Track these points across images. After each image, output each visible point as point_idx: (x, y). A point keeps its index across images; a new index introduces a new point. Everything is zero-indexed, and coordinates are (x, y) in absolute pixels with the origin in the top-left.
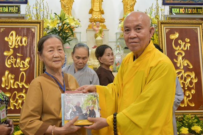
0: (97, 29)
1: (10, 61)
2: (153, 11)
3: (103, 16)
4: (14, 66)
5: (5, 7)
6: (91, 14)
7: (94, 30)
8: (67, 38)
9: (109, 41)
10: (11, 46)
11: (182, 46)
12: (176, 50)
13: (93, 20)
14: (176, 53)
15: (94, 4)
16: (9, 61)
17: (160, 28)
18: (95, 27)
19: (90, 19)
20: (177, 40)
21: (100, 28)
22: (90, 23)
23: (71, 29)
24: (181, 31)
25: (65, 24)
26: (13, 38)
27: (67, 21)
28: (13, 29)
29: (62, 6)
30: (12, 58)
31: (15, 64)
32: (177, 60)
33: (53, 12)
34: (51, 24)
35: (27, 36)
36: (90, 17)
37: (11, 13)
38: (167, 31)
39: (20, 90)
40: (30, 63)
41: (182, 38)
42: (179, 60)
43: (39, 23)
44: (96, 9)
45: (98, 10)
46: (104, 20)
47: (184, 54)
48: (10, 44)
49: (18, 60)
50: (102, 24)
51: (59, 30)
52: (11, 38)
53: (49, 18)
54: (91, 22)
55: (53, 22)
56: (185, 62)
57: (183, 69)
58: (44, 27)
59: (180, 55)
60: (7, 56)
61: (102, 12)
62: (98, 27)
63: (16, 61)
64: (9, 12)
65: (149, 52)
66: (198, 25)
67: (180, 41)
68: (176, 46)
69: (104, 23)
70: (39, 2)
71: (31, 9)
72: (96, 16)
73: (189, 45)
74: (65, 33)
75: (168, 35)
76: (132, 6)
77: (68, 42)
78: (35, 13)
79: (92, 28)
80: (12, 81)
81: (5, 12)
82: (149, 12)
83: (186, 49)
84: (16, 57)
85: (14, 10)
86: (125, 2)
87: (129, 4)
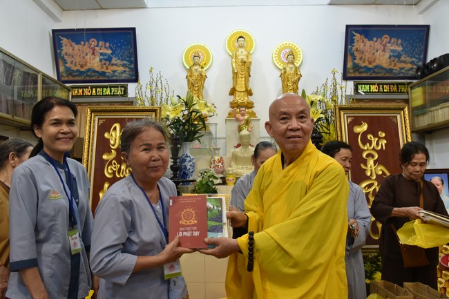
0: (241, 118)
1: (112, 169)
2: (329, 89)
3: (251, 99)
4: (118, 176)
5: (106, 87)
7: (238, 120)
8: (196, 132)
9: (261, 136)
10: (113, 145)
11: (374, 144)
12: (365, 150)
13: (235, 105)
14: (364, 155)
15: (236, 81)
16: (109, 168)
17: (338, 116)
18: (239, 116)
19: (231, 103)
20: (365, 134)
21: (246, 117)
22: (231, 109)
23: (202, 119)
24: (370, 121)
25: (193, 111)
26: (116, 133)
27: (196, 107)
28: (116, 121)
29: (188, 85)
30: (115, 164)
31: (119, 173)
32: (366, 165)
33: (175, 95)
34: (172, 112)
36: (231, 101)
37: (114, 96)
38: (349, 121)
42: (369, 166)
43: (155, 111)
44: (241, 87)
45: (244, 89)
46: (253, 104)
47: (376, 157)
48: (112, 142)
49: (123, 167)
50: (250, 110)
51: (184, 121)
52: (114, 133)
53: (169, 102)
54: (233, 108)
55: (175, 109)
56: (379, 169)
57: (376, 179)
58: (162, 117)
59: (370, 157)
60: (107, 161)
61: (249, 93)
62: (243, 115)
63: (120, 168)
64: (111, 95)
65: (309, 154)
66: (398, 112)
67: (370, 136)
68: (364, 144)
69: (253, 109)
70: (155, 80)
71: (143, 90)
72: (240, 99)
73: (385, 142)
74: (193, 125)
75: (351, 126)
76: (296, 82)
77: (197, 138)
78: (149, 95)
79: (235, 117)
81: (106, 95)
82: (322, 91)
83: (380, 148)
84: (120, 162)
85: (119, 91)
86: (284, 77)
87: (290, 80)
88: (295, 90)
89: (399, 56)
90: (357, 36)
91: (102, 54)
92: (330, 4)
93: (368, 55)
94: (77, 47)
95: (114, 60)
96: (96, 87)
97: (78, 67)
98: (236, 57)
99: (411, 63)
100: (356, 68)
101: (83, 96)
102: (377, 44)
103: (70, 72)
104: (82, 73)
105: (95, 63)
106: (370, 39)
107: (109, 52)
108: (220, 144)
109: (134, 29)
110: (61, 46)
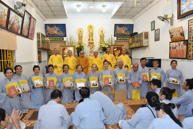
5: (58, 38)
6: (89, 41)
7: (90, 47)
12: (116, 54)
15: (90, 37)
17: (111, 47)
18: (90, 46)
20: (116, 50)
23: (83, 47)
24: (117, 48)
27: (82, 45)
29: (79, 38)
34: (77, 46)
37: (60, 40)
41: (117, 50)
42: (117, 57)
43: (74, 46)
44: (91, 39)
48: (65, 53)
51: (79, 48)
52: (66, 51)
60: (65, 56)
61: (93, 40)
62: (91, 46)
67: (117, 51)
70: (71, 37)
71: (68, 39)
72: (91, 42)
73: (120, 52)
75: (113, 49)
76: (103, 38)
81: (58, 40)
85: (62, 39)
86: (101, 36)
87: (102, 37)
88: (103, 39)
89: (127, 31)
90: (117, 27)
91: (57, 30)
92: (111, 18)
93: (120, 31)
94: (51, 28)
95: (60, 32)
96: (56, 38)
97: (51, 33)
98: (90, 32)
99: (130, 33)
100: (117, 34)
101: (53, 40)
102: (122, 28)
103: (49, 34)
104: (52, 35)
105: (56, 32)
106: (120, 27)
107: (59, 30)
108: (86, 52)
109: (65, 24)
110: (47, 28)
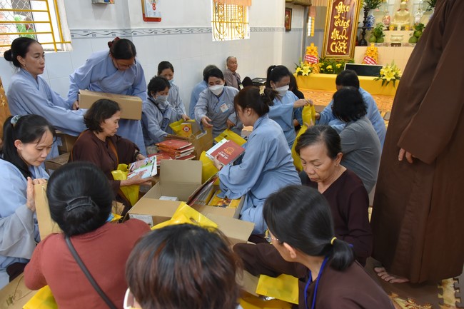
10: (339, 12)
16: (337, 22)
31: (341, 24)
35: (349, 5)
39: (342, 41)
40: (350, 24)
49: (343, 22)
52: (339, 6)
60: (336, 19)
80: (337, 35)
84: (341, 19)
108: (390, 9)
